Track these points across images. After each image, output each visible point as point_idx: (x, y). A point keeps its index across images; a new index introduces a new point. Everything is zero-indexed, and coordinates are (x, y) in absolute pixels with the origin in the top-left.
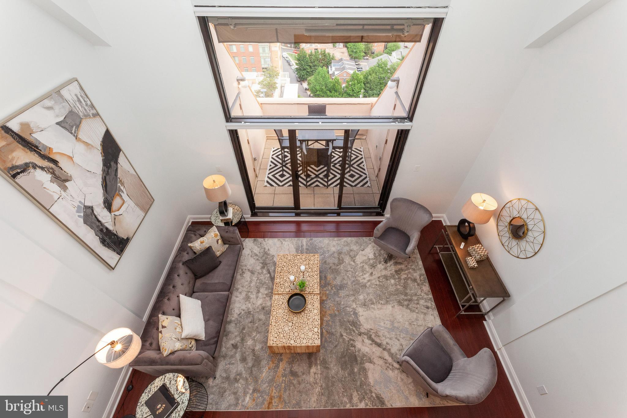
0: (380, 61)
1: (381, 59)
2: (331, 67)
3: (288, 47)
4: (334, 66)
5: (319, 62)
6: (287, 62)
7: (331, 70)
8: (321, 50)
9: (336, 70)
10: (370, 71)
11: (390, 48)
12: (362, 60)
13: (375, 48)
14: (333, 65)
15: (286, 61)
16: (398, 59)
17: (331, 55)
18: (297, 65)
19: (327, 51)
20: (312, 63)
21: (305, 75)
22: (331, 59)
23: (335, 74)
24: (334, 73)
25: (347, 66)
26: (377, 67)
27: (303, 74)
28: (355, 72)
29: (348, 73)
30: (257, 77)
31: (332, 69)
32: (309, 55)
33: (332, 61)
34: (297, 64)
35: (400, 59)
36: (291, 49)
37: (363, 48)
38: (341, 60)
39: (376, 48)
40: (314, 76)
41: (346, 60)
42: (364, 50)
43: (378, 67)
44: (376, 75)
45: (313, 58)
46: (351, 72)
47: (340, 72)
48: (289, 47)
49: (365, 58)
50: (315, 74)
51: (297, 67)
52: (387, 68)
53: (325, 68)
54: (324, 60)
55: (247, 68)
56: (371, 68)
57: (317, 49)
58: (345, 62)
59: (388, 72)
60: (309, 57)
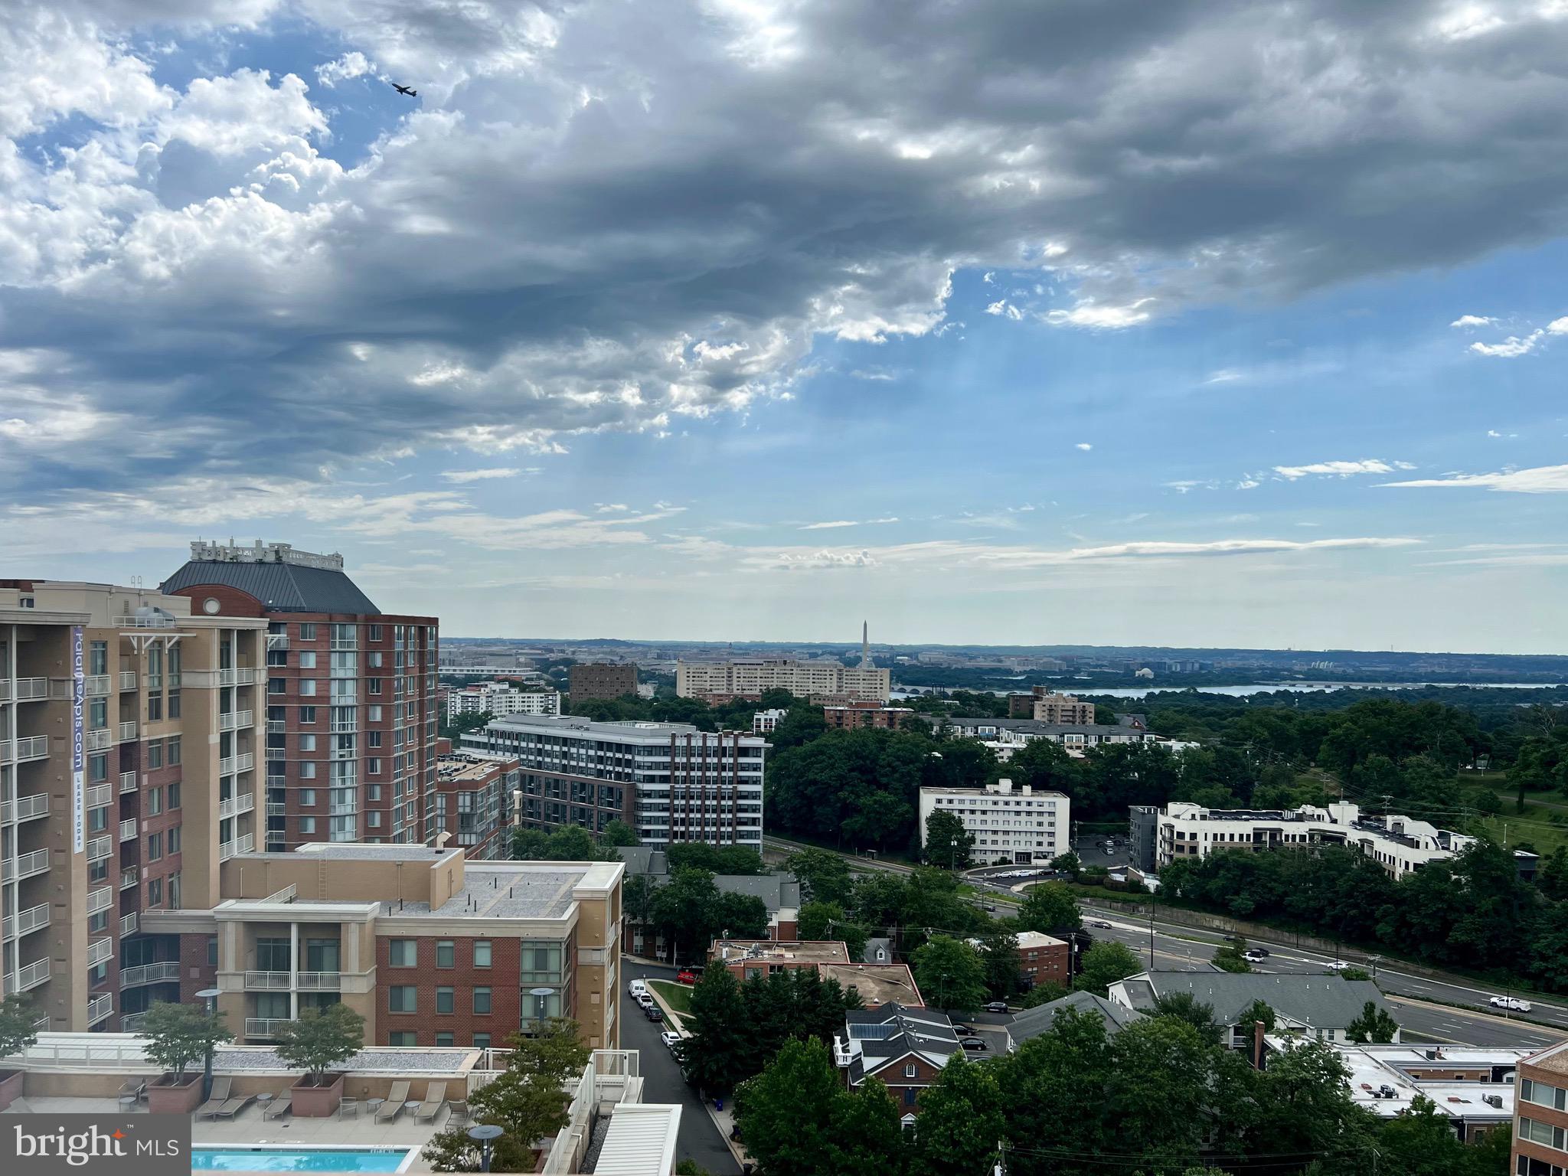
0: (1068, 1017)
1: (1071, 1009)
2: (845, 1040)
3: (656, 959)
4: (857, 1033)
5: (790, 1016)
6: (647, 1015)
7: (845, 1050)
8: (798, 971)
9: (869, 1049)
10: (1026, 1057)
11: (1095, 968)
12: (981, 1015)
13: (1030, 970)
14: (852, 1029)
15: (644, 1012)
16: (1140, 1011)
17: (844, 988)
18: (685, 1028)
19: (826, 974)
20: (757, 1020)
21: (725, 1072)
22: (844, 1007)
23: (866, 1069)
24: (857, 1063)
25: (918, 1035)
26: (1058, 1042)
27: (714, 1068)
28: (960, 1058)
29: (924, 1068)
30: (475, 1067)
31: (848, 1050)
32: (745, 988)
33: (848, 1012)
34: (687, 1024)
35: (1148, 1013)
36: (669, 966)
37: (977, 967)
38: (889, 1009)
39: (1035, 969)
40: (763, 1075)
41: (911, 1012)
42: (983, 974)
43: (1062, 1038)
44: (1059, 1076)
45: (764, 1001)
46: (941, 1060)
47: (885, 1059)
48: (661, 959)
49: (993, 1004)
50: (772, 1066)
51: (686, 1034)
52: (1102, 1046)
53: (815, 1040)
54: (810, 1008)
55: (452, 1032)
56: (1030, 1046)
57: (780, 968)
58: (905, 1018)
59: (1112, 1064)
60: (746, 997)
